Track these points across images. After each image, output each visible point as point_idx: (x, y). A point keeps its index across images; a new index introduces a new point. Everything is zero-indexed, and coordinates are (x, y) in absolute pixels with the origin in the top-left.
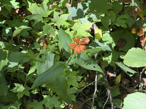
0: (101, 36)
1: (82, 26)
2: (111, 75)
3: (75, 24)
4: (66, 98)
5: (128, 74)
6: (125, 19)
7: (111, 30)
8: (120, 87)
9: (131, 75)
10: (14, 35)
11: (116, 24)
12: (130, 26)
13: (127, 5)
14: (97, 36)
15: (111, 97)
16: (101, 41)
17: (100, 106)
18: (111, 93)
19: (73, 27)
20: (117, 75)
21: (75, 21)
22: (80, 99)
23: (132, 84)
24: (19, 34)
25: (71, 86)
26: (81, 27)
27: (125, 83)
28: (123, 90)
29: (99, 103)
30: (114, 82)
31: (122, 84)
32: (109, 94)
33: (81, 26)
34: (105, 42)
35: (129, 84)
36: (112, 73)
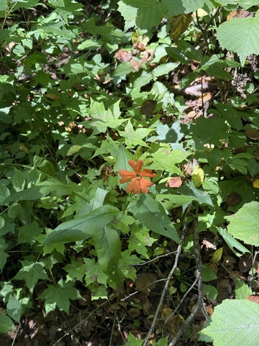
0: (202, 181)
1: (170, 155)
2: (209, 245)
3: (160, 150)
4: (113, 273)
5: (234, 252)
6: (247, 160)
7: (222, 178)
8: (219, 267)
9: (239, 255)
10: (69, 154)
11: (230, 165)
12: (252, 174)
13: (253, 141)
14: (195, 178)
15: (200, 281)
16: (200, 188)
17: (182, 291)
18: (201, 275)
19: (156, 153)
20: (218, 248)
21: (161, 144)
22: (156, 271)
23: (238, 266)
24: (76, 153)
25: (134, 253)
26: (168, 156)
27: (227, 261)
28: (222, 273)
29: (182, 284)
30: (211, 257)
31: (223, 263)
32: (198, 276)
33: (168, 154)
34: (207, 191)
35: (235, 265)
36: (212, 242)
